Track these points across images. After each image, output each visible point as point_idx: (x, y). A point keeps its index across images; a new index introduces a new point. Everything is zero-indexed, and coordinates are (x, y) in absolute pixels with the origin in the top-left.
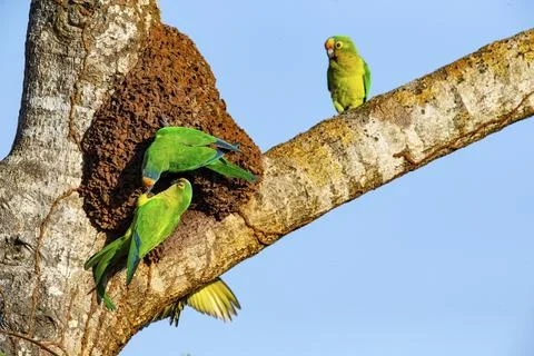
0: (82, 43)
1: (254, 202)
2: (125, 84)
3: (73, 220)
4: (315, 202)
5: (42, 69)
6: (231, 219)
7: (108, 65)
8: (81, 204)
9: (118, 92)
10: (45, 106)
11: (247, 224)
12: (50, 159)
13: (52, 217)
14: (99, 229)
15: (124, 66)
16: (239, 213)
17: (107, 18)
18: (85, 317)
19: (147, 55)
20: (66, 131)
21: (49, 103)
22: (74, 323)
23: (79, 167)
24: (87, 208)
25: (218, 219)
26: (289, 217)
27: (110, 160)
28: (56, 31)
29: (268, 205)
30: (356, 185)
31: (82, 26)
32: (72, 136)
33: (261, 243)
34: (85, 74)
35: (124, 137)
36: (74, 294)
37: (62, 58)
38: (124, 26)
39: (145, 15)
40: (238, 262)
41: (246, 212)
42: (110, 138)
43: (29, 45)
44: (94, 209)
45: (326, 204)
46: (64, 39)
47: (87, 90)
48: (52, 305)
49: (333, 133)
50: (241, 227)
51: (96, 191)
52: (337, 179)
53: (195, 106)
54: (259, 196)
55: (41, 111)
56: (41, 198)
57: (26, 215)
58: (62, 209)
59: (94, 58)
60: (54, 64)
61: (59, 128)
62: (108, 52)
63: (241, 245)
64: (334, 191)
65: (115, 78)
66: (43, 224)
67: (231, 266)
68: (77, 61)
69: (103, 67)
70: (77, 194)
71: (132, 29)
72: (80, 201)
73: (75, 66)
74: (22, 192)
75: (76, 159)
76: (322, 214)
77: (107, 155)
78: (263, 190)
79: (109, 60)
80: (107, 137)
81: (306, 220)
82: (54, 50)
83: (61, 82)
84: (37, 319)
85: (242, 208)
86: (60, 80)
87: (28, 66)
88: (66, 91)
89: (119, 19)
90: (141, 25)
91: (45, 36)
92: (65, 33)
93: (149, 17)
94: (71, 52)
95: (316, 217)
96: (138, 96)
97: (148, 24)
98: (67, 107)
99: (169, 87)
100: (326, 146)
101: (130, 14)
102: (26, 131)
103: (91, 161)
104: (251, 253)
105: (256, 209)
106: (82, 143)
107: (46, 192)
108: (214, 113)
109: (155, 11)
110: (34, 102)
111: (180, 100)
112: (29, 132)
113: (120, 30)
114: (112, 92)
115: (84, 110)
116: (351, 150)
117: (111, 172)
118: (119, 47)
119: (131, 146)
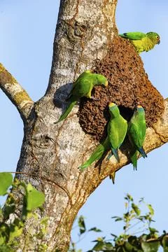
0: (81, 45)
1: (159, 122)
2: (101, 64)
3: (74, 128)
5: (61, 56)
6: (149, 130)
7: (93, 55)
9: (97, 68)
10: (62, 73)
11: (156, 133)
13: (64, 126)
14: (86, 133)
15: (100, 56)
16: (153, 127)
17: (93, 33)
18: (78, 174)
19: (111, 51)
21: (64, 72)
22: (72, 177)
24: (81, 122)
28: (68, 38)
29: (166, 123)
31: (81, 36)
33: (162, 141)
34: (82, 59)
35: (99, 90)
36: (73, 163)
37: (71, 51)
38: (101, 37)
39: (111, 32)
40: (151, 150)
41: (156, 127)
43: (55, 45)
44: (84, 123)
46: (72, 42)
47: (83, 66)
48: (62, 168)
50: (153, 134)
51: (85, 114)
53: (133, 76)
54: (162, 119)
55: (60, 76)
57: (51, 125)
58: (69, 123)
59: (86, 52)
60: (67, 54)
62: (93, 49)
63: (153, 142)
65: (96, 61)
66: (59, 129)
68: (78, 53)
69: (90, 56)
70: (76, 116)
71: (105, 39)
72: (78, 119)
73: (77, 55)
74: (50, 114)
78: (164, 117)
79: (93, 53)
82: (68, 47)
83: (70, 62)
84: (55, 175)
85: (154, 125)
86: (70, 61)
87: (54, 54)
88: (73, 67)
89: (99, 34)
90: (109, 37)
91: (63, 40)
92: (73, 39)
93: (113, 34)
94: (76, 49)
96: (106, 70)
97: (112, 37)
98: (73, 74)
99: (121, 66)
101: (104, 31)
104: (158, 146)
105: (161, 125)
108: (142, 80)
109: (116, 30)
110: (57, 71)
111: (126, 73)
112: (54, 86)
113: (99, 39)
114: (95, 68)
117: (93, 106)
118: (98, 47)
119: (103, 94)
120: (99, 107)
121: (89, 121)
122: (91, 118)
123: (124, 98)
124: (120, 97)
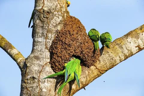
1: (98, 62)
2: (60, 33)
3: (48, 70)
4: (115, 61)
5: (37, 30)
6: (92, 67)
7: (55, 28)
8: (50, 66)
9: (58, 35)
10: (39, 40)
12: (41, 54)
13: (43, 70)
15: (59, 28)
16: (94, 65)
17: (54, 15)
20: (45, 47)
23: (49, 56)
24: (52, 67)
25: (89, 68)
26: (108, 65)
27: (57, 54)
28: (40, 20)
29: (102, 63)
30: (126, 56)
31: (47, 18)
32: (46, 48)
33: (101, 73)
34: (49, 31)
35: (60, 47)
36: (50, 90)
37: (42, 27)
39: (64, 14)
40: (95, 79)
42: (56, 48)
44: (53, 67)
45: (118, 61)
46: (43, 22)
47: (50, 35)
48: (44, 94)
49: (119, 42)
50: (95, 69)
51: (54, 62)
52: (120, 54)
53: (79, 38)
55: (38, 42)
56: (39, 65)
57: (35, 70)
58: (45, 68)
60: (41, 29)
61: (43, 46)
62: (54, 25)
63: (96, 74)
64: (120, 57)
65: (57, 31)
66: (40, 72)
67: (93, 80)
69: (53, 29)
70: (49, 63)
71: (61, 18)
72: (50, 65)
74: (34, 64)
75: (48, 54)
76: (117, 64)
77: (56, 52)
78: (100, 59)
80: (55, 48)
81: (113, 66)
82: (41, 25)
85: (95, 64)
87: (34, 30)
89: (57, 15)
90: (63, 17)
91: (38, 21)
92: (43, 20)
94: (45, 25)
95: (116, 65)
96: (63, 36)
97: (65, 16)
98: (45, 40)
99: (72, 33)
100: (117, 46)
101: (60, 14)
102: (35, 47)
103: (52, 54)
104: (99, 76)
105: (99, 64)
106: (49, 50)
107: (41, 64)
108: (85, 39)
109: (68, 12)
111: (75, 36)
112: (35, 48)
113: (57, 18)
114: (56, 35)
115: (49, 41)
116: (124, 46)
117: (57, 57)
118: (57, 23)
119: (62, 49)
120: (61, 57)
121: (56, 66)
122: (57, 64)
123: (75, 51)
124: (72, 50)
